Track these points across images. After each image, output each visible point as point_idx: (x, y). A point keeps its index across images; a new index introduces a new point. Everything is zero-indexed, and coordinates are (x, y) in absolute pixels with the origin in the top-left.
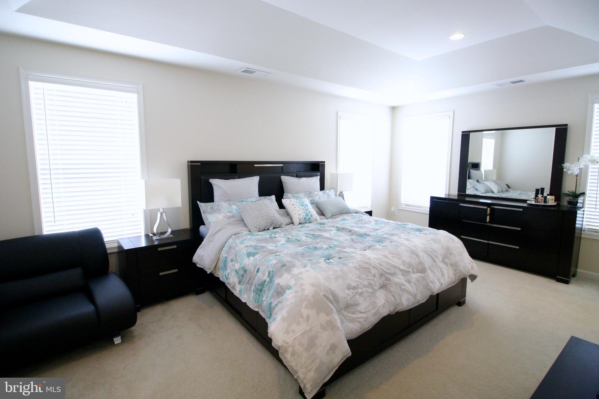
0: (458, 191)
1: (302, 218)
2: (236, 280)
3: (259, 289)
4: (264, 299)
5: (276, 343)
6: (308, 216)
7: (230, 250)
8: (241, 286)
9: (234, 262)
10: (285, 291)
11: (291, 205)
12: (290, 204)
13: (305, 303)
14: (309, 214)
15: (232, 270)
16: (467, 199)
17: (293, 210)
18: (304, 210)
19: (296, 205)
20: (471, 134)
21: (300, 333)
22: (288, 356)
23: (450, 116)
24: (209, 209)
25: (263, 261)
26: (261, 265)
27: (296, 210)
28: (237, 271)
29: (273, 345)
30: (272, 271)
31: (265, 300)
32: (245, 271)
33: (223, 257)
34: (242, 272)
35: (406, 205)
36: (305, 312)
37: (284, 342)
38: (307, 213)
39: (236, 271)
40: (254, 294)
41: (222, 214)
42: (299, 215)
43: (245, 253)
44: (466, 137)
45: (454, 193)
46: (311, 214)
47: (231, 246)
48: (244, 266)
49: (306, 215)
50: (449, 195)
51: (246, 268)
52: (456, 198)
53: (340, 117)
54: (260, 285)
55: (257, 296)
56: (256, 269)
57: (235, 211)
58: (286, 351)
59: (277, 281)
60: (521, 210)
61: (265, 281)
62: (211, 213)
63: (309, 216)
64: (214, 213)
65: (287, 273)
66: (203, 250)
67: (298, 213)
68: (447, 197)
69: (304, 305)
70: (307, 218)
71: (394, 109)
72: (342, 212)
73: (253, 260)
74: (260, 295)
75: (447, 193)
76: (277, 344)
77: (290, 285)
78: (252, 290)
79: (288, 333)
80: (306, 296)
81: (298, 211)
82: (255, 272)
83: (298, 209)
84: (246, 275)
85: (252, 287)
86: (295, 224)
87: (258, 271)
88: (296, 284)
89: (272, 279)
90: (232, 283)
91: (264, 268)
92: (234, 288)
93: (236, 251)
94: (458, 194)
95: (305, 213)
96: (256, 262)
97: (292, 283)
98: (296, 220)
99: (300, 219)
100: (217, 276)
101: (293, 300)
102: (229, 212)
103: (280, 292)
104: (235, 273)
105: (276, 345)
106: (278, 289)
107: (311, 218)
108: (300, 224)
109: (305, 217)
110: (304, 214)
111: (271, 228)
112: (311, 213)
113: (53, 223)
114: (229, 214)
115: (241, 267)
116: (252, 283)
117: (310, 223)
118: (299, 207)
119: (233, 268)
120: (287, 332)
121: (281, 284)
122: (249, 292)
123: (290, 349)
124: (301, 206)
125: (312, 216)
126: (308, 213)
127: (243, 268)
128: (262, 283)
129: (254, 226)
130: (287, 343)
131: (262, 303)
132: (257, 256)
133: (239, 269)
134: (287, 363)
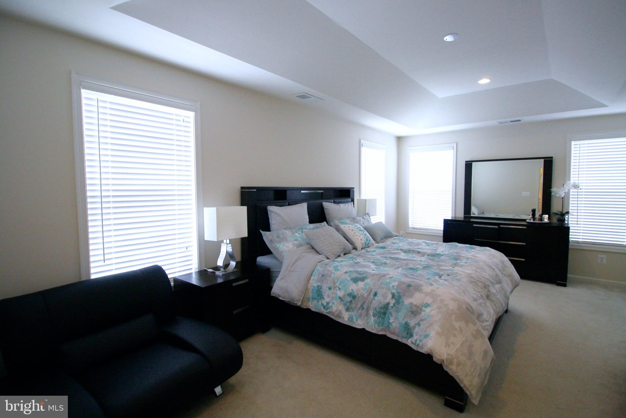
0: (465, 214)
1: (364, 244)
2: (341, 308)
3: (381, 312)
4: (391, 321)
5: (438, 357)
7: (323, 278)
8: (350, 313)
9: (332, 290)
10: (421, 310)
11: (351, 231)
12: (349, 229)
13: (454, 316)
15: (333, 298)
16: (472, 220)
17: (354, 236)
18: (364, 235)
19: (355, 230)
20: (473, 163)
21: (459, 345)
22: (454, 368)
23: (453, 148)
24: (275, 238)
25: (379, 284)
26: (378, 289)
27: (357, 235)
28: (342, 299)
29: (434, 359)
30: (397, 293)
31: (393, 322)
32: (354, 297)
33: (313, 286)
34: (349, 299)
35: (412, 229)
36: (457, 324)
37: (448, 355)
39: (340, 298)
40: (376, 318)
41: (290, 243)
42: (361, 240)
43: (349, 279)
44: (469, 166)
45: (461, 215)
47: (324, 274)
48: (351, 292)
50: (455, 217)
51: (354, 294)
52: (463, 219)
53: (362, 144)
54: (382, 308)
55: (381, 319)
56: (372, 293)
57: (299, 239)
58: (451, 363)
59: (407, 301)
60: (525, 227)
61: (388, 303)
62: (279, 242)
64: (282, 242)
65: (418, 292)
66: (285, 281)
67: (359, 238)
68: (454, 219)
69: (453, 319)
70: (367, 242)
71: (399, 139)
72: (387, 236)
73: (364, 284)
74: (384, 318)
75: (454, 216)
76: (440, 358)
77: (427, 303)
78: (370, 314)
79: (449, 346)
80: (452, 310)
81: (359, 236)
82: (372, 296)
83: (358, 235)
84: (355, 301)
85: (370, 311)
86: (358, 250)
87: (375, 294)
88: (434, 301)
89: (400, 300)
90: (336, 311)
91: (384, 290)
92: (339, 316)
93: (333, 279)
94: (464, 216)
96: (370, 286)
97: (429, 300)
98: (359, 245)
99: (362, 244)
100: (305, 307)
101: (440, 316)
102: (295, 240)
103: (415, 311)
104: (339, 300)
105: (438, 359)
106: (411, 308)
108: (362, 248)
109: (366, 241)
110: (365, 239)
111: (342, 255)
112: (368, 238)
113: (102, 263)
114: (295, 242)
115: (346, 294)
116: (368, 308)
117: (368, 247)
118: (359, 233)
119: (334, 296)
120: (447, 345)
121: (415, 303)
122: (366, 317)
123: (455, 361)
124: (360, 232)
127: (350, 295)
128: (384, 306)
129: (331, 253)
130: (451, 355)
131: (390, 326)
132: (366, 281)
133: (344, 296)
134: (453, 374)
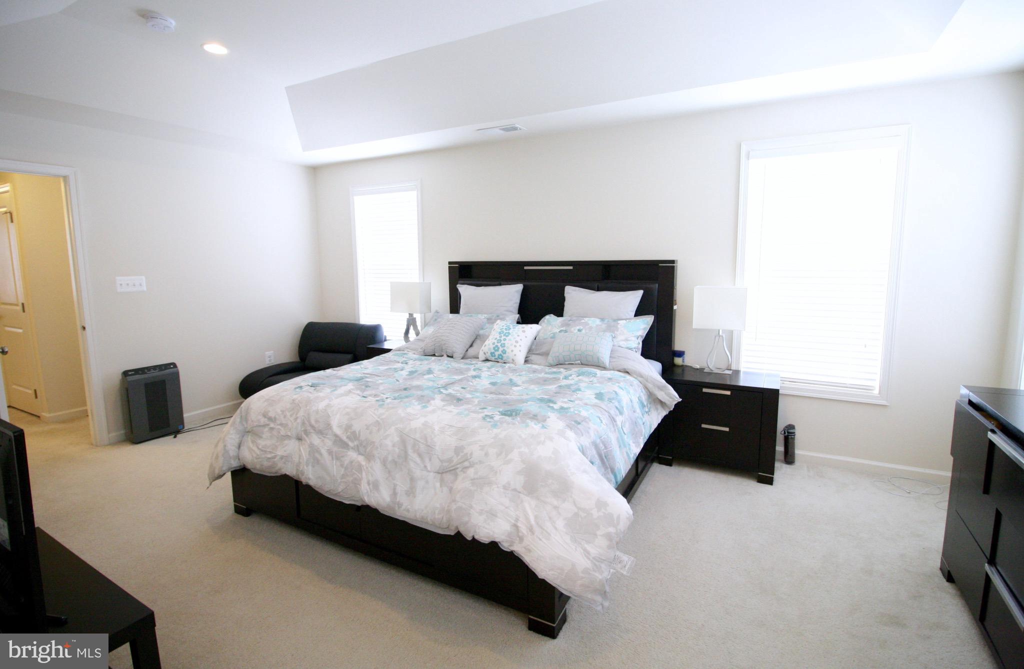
6: (498, 350)
14: (501, 349)
38: (497, 346)
46: (504, 350)
49: (494, 348)
63: (500, 352)
70: (497, 354)
95: (494, 346)
107: (504, 355)
112: (505, 348)
125: (505, 353)
126: (499, 346)
